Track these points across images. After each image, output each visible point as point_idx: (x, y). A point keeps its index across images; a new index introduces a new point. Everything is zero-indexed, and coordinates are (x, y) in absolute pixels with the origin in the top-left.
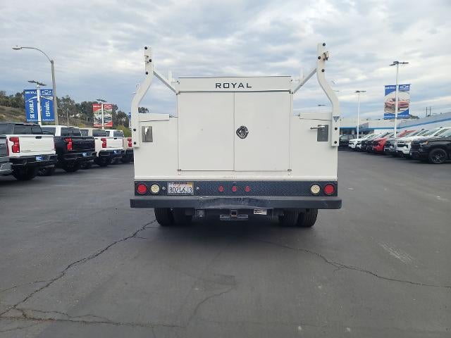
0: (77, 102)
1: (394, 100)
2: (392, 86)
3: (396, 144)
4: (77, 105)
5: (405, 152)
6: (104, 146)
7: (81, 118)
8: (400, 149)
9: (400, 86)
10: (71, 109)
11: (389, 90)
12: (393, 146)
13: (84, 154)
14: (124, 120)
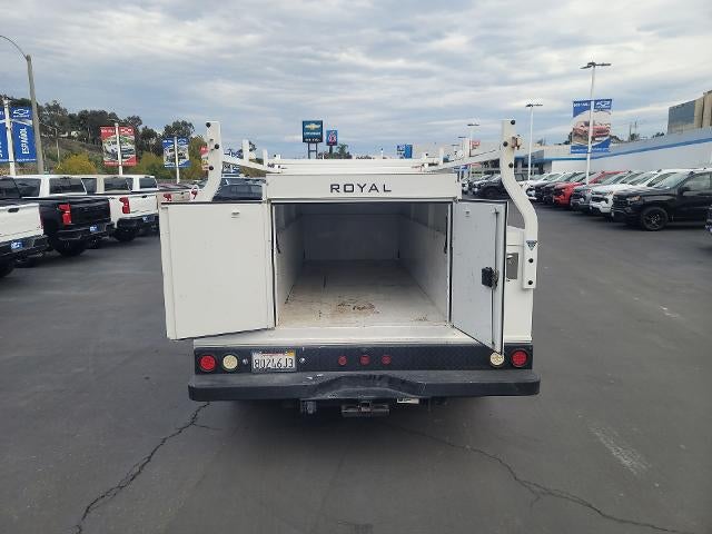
0: (70, 112)
1: (587, 124)
2: (585, 102)
3: (589, 195)
4: (71, 117)
5: (603, 210)
6: (126, 210)
7: (81, 138)
8: (595, 204)
9: (596, 101)
10: (62, 124)
11: (580, 107)
12: (585, 197)
13: (92, 229)
14: (153, 141)
